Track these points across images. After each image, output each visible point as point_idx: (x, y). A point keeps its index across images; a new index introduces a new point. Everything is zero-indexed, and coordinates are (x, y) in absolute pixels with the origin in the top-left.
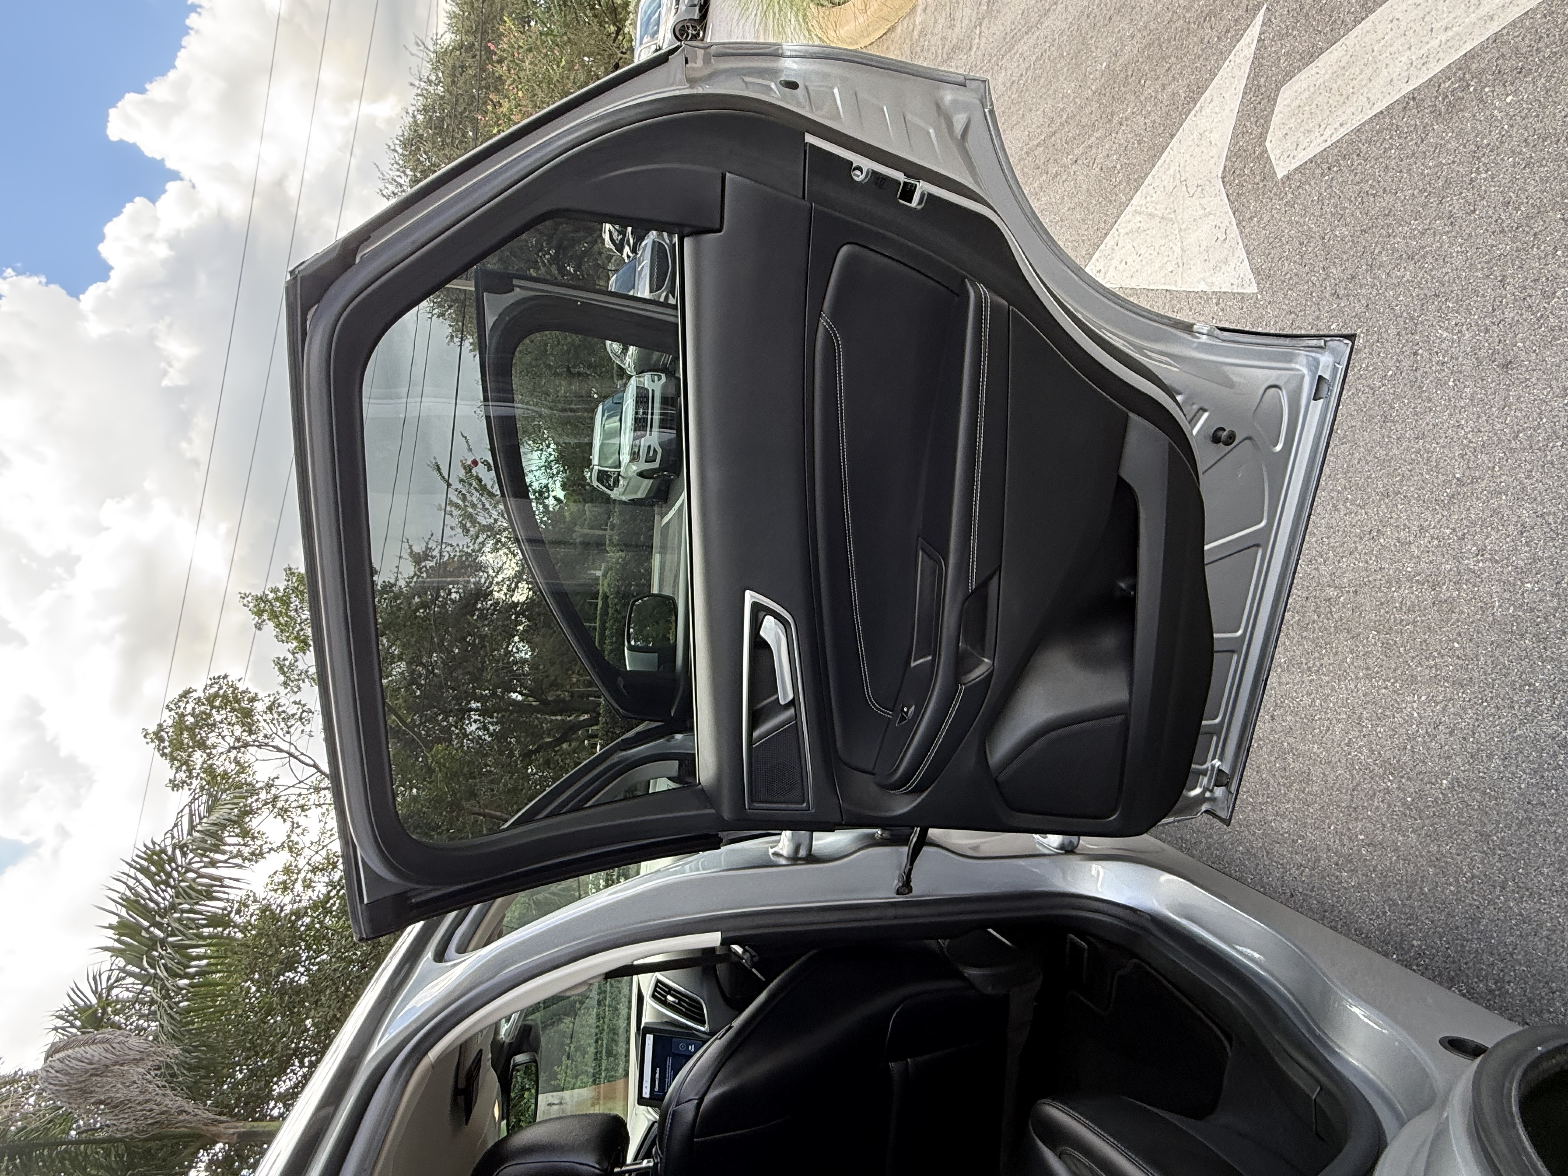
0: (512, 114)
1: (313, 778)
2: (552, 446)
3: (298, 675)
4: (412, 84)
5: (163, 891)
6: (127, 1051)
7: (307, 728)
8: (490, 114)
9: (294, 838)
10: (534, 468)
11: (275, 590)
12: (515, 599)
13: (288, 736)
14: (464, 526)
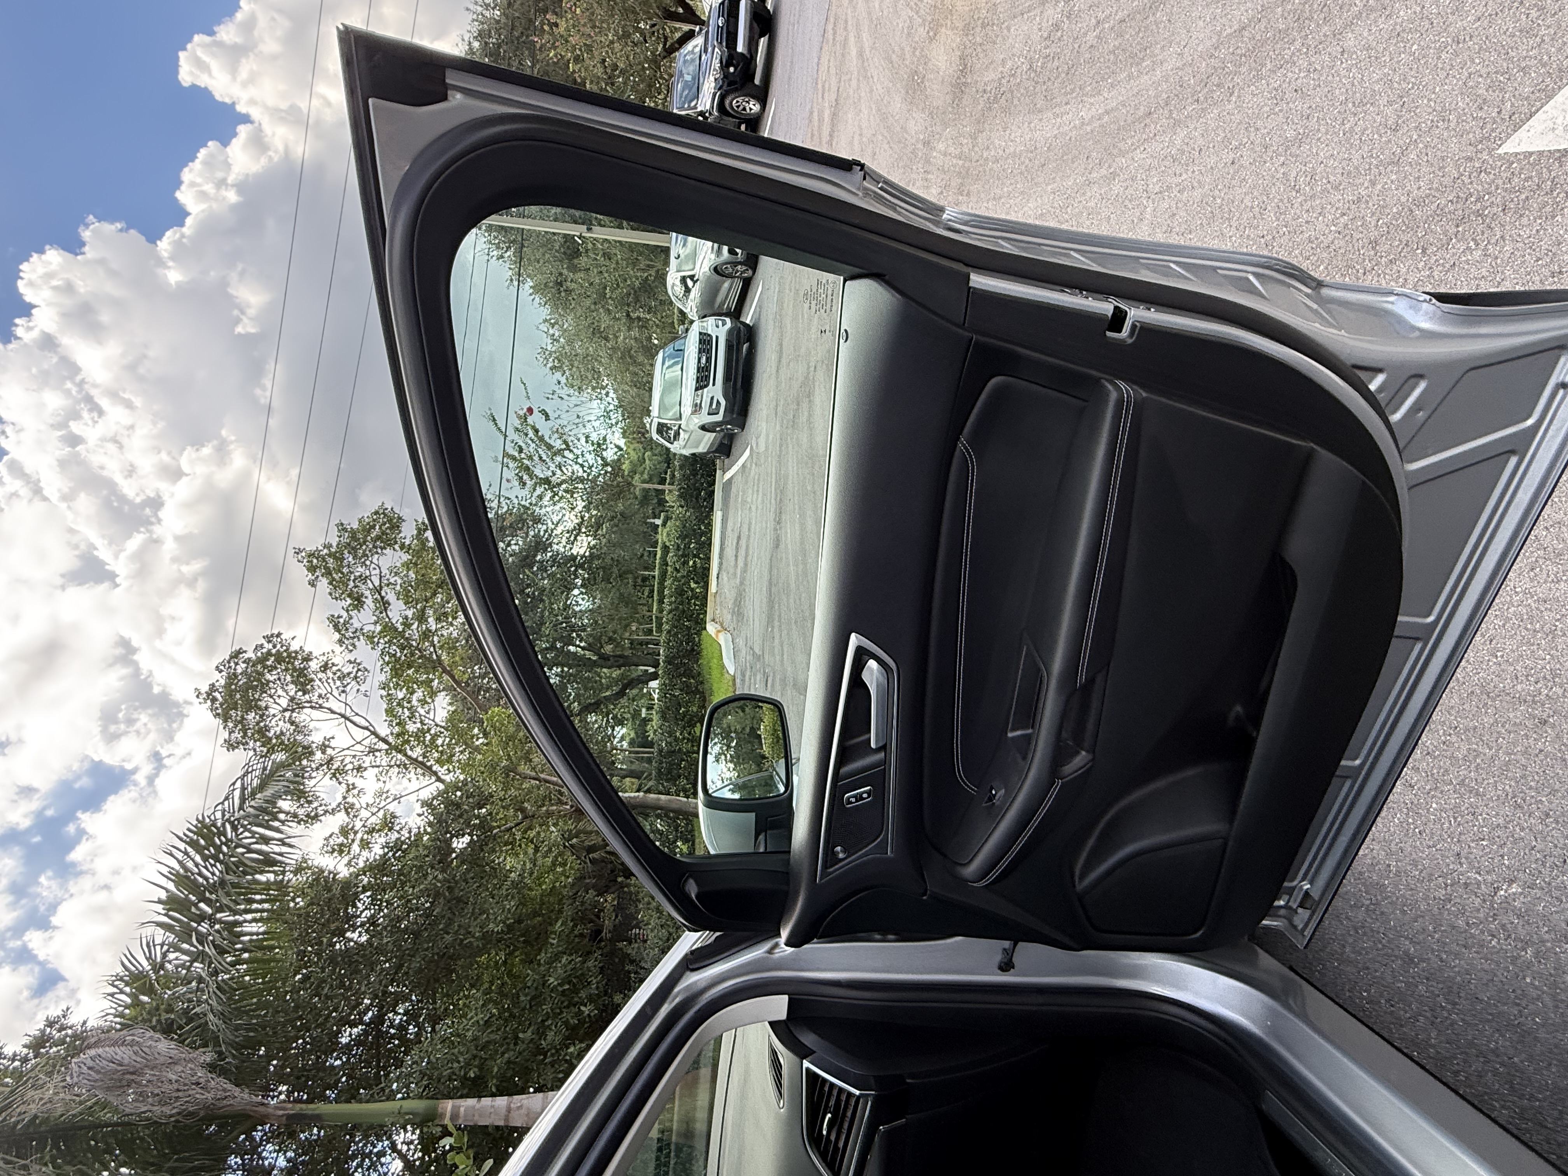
0: (570, 35)
1: (368, 740)
2: (612, 394)
3: (353, 633)
4: (468, 9)
5: (212, 865)
6: (157, 1056)
7: (363, 688)
8: (546, 36)
9: (350, 800)
10: (593, 418)
11: (328, 546)
12: (574, 552)
13: (343, 695)
14: (521, 478)
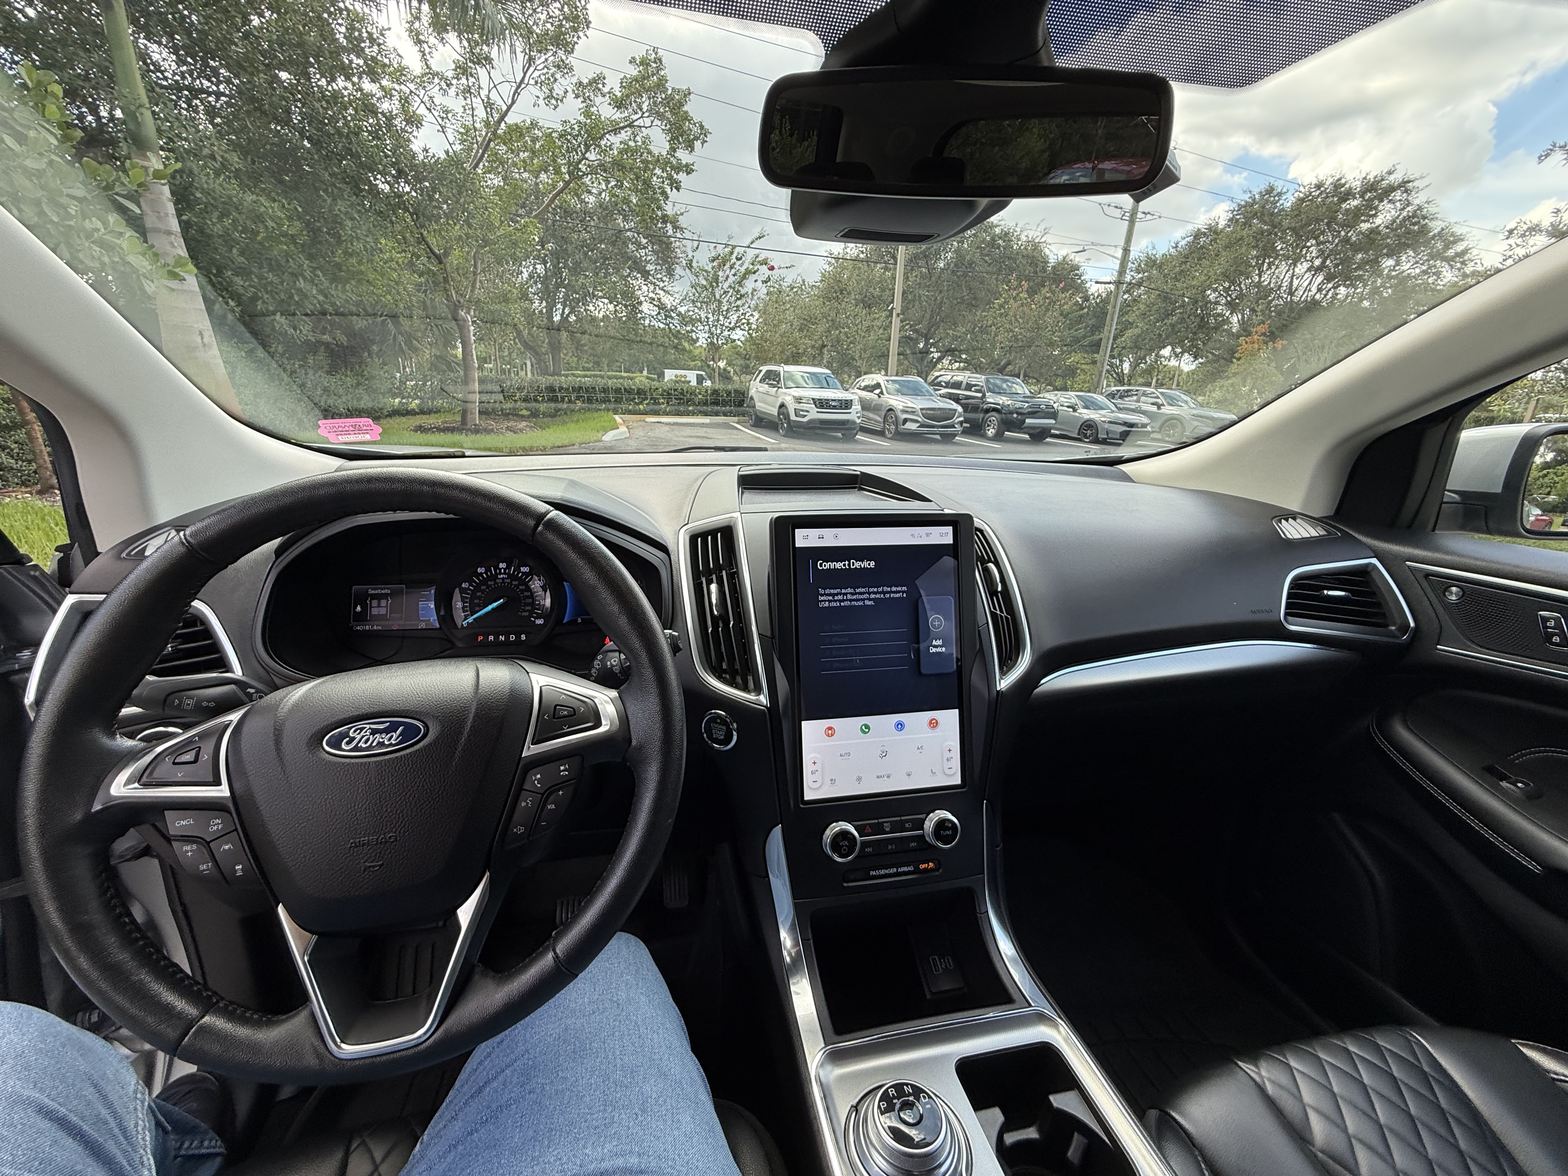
3: (588, 97)
7: (541, 102)
9: (437, 80)
11: (669, 79)
